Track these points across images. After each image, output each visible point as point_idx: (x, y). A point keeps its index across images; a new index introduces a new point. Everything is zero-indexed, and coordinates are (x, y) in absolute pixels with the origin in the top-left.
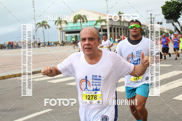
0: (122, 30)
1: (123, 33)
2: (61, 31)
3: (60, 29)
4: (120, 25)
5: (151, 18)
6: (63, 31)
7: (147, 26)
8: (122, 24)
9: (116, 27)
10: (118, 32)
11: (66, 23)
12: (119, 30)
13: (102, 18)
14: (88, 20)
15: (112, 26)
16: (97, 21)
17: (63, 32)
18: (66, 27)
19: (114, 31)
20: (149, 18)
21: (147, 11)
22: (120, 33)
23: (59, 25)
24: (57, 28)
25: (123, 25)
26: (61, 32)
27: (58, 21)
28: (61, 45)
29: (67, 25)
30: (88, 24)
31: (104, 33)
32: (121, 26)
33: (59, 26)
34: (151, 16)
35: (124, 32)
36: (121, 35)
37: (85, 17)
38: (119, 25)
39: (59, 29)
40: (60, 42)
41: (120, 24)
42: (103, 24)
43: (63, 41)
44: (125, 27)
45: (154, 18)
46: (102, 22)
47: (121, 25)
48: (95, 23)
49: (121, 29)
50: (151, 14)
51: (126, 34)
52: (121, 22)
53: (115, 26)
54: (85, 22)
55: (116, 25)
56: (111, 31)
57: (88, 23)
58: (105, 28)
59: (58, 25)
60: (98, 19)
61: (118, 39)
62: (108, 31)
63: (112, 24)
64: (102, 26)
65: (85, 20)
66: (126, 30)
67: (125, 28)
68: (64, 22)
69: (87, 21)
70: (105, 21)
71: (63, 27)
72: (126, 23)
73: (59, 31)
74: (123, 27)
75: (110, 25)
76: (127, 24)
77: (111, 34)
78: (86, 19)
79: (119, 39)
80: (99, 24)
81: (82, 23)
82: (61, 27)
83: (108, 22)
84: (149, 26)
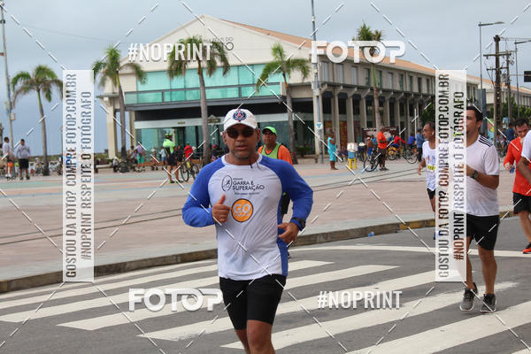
0: (376, 103)
1: (377, 116)
2: (118, 107)
3: (113, 99)
4: (368, 83)
5: (497, 56)
6: (126, 108)
7: (479, 87)
8: (375, 77)
9: (350, 94)
10: (357, 111)
11: (139, 74)
12: (363, 104)
13: (291, 53)
14: (231, 62)
15: (333, 86)
16: (269, 68)
17: (127, 114)
18: (138, 92)
19: (343, 110)
20: (487, 56)
21: (480, 25)
22: (364, 118)
23: (109, 83)
24: (102, 94)
25: (381, 84)
26: (115, 111)
27: (105, 64)
28: (115, 168)
29: (143, 83)
30: (232, 78)
32: (372, 89)
33: (109, 88)
34: (497, 45)
35: (382, 113)
36: (371, 124)
37: (220, 49)
38: (362, 83)
39: (106, 99)
40: (112, 155)
41: (368, 78)
42: (296, 77)
43: (124, 149)
44: (386, 91)
45: (508, 55)
46: (289, 72)
47: (372, 85)
48: (259, 72)
49: (370, 101)
50: (497, 39)
51: (393, 123)
52: (369, 70)
53: (346, 86)
54: (219, 72)
55: (348, 82)
56: (327, 109)
57: (233, 73)
58: (303, 95)
59: (103, 83)
60: (270, 58)
61: (356, 141)
62: (317, 107)
63: (331, 81)
64: (290, 88)
65: (219, 63)
66: (392, 105)
67: (387, 98)
68: (129, 70)
69: (226, 68)
70: (301, 64)
71: (124, 90)
72: (390, 76)
73: (110, 110)
74: (378, 90)
75: (323, 85)
76: (397, 78)
77: (330, 122)
78: (224, 59)
79: (362, 144)
80: (276, 77)
81: (205, 73)
82: (117, 91)
83: (313, 71)
84: (489, 86)
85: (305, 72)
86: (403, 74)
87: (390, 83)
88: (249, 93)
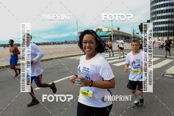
8: (119, 33)
9: (116, 35)
10: (117, 37)
13: (110, 30)
14: (103, 31)
15: (114, 34)
16: (107, 32)
19: (115, 37)
20: (132, 31)
21: (132, 27)
30: (103, 33)
31: (110, 37)
42: (110, 33)
48: (106, 32)
50: (133, 29)
54: (101, 32)
56: (113, 37)
58: (111, 35)
60: (107, 31)
64: (109, 34)
69: (102, 32)
70: (111, 31)
74: (119, 35)
78: (102, 31)
80: (108, 33)
83: (112, 32)
84: (132, 35)
85: (111, 32)
86: (122, 33)
87: (121, 34)
88: (105, 35)
